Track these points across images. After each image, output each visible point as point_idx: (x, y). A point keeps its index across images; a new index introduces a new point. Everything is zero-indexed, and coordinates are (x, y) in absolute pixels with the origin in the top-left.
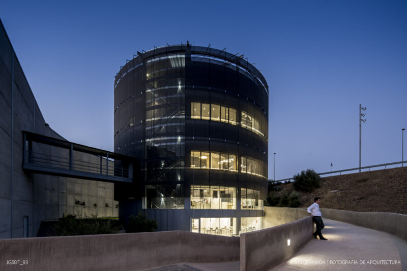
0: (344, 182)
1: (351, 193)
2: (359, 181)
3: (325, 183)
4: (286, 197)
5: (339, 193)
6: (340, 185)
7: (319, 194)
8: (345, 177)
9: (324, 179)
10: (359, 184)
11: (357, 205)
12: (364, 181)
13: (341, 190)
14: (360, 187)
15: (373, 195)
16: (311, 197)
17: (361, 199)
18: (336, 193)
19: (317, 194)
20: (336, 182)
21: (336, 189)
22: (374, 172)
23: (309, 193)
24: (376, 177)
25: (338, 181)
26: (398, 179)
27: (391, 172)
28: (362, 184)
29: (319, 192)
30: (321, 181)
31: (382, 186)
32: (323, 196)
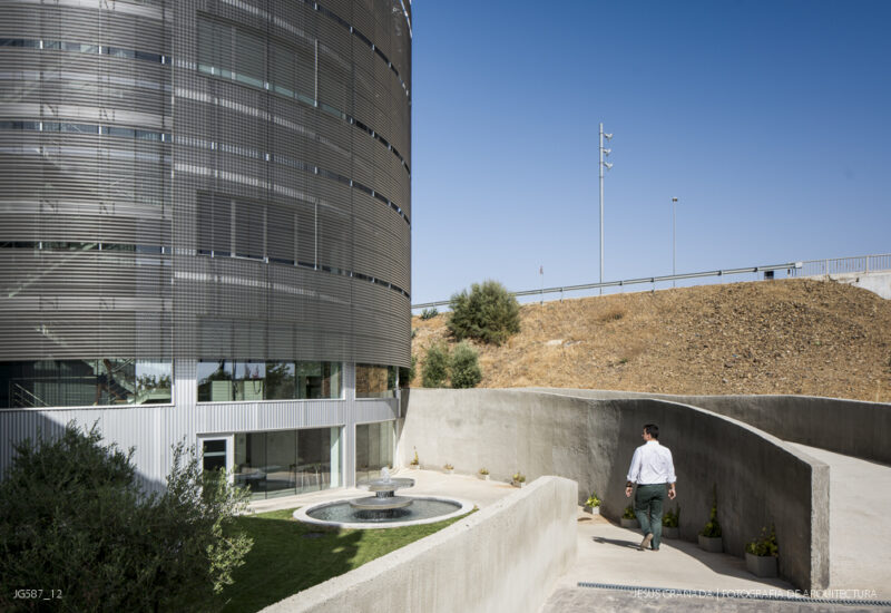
0: (575, 319)
1: (598, 347)
2: (605, 319)
3: (528, 320)
4: (439, 358)
5: (570, 350)
6: (567, 326)
7: (521, 349)
8: (573, 305)
9: (526, 311)
10: (608, 325)
11: (620, 379)
12: (618, 317)
13: (573, 340)
14: (614, 331)
15: (645, 352)
16: (502, 356)
17: (622, 362)
18: (562, 346)
19: (515, 350)
20: (555, 319)
21: (560, 336)
22: (631, 295)
23: (494, 348)
24: (639, 310)
25: (560, 315)
26: (683, 315)
27: (666, 299)
28: (615, 324)
29: (521, 345)
30: (521, 316)
31: (658, 331)
32: (534, 354)
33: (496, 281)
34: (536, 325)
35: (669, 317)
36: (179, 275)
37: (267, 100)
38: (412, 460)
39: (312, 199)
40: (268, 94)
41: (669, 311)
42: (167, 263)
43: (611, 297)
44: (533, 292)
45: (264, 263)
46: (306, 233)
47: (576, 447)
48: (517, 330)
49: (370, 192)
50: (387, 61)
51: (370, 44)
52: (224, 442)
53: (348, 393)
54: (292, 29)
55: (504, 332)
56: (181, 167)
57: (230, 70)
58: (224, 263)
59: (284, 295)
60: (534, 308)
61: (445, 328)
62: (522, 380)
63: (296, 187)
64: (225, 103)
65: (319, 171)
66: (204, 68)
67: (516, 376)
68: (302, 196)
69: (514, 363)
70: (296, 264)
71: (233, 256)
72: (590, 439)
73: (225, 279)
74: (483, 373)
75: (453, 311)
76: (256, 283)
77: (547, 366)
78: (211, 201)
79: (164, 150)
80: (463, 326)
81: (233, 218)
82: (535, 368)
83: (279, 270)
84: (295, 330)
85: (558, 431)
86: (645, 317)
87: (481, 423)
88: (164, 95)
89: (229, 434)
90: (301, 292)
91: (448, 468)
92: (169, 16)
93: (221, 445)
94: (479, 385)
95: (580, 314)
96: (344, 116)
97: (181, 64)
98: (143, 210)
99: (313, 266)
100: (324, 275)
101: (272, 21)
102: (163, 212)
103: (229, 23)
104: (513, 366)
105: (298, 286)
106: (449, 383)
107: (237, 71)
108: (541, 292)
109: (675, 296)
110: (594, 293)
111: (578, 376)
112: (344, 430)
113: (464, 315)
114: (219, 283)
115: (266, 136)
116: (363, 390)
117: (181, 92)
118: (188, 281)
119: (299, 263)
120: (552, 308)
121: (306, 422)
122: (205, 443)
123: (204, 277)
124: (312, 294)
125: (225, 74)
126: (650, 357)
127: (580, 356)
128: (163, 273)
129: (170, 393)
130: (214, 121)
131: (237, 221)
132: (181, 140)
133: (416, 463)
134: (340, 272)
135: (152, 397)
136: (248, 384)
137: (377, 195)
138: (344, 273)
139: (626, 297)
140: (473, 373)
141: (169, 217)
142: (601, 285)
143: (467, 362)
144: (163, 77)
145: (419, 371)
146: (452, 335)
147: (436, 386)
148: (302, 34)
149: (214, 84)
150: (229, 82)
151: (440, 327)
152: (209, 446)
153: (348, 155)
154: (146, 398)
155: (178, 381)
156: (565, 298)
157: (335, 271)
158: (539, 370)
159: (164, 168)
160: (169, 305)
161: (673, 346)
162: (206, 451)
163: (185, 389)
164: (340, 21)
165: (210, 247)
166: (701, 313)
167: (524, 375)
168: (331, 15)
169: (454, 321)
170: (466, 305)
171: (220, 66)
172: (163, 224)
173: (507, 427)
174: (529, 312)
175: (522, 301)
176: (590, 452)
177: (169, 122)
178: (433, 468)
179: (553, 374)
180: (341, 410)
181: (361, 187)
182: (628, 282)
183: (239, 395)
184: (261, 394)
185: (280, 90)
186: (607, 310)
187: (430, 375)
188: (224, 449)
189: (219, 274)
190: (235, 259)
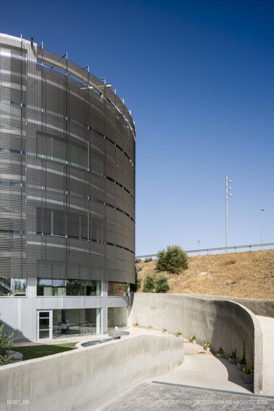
0: (213, 263)
1: (223, 276)
2: (227, 264)
3: (192, 263)
4: (151, 280)
5: (210, 277)
6: (209, 266)
7: (188, 276)
8: (213, 257)
9: (191, 259)
10: (228, 266)
12: (233, 263)
13: (212, 272)
14: (230, 269)
15: (244, 279)
16: (179, 279)
17: (234, 283)
18: (207, 275)
19: (186, 276)
20: (205, 263)
21: (206, 271)
22: (240, 253)
23: (176, 275)
24: (243, 259)
25: (206, 261)
26: (263, 262)
27: (256, 255)
28: (232, 266)
29: (188, 274)
30: (188, 261)
31: (251, 270)
32: (193, 279)
33: (177, 246)
34: (195, 266)
35: (257, 263)
36: (29, 243)
37: (67, 168)
38: (135, 323)
39: (87, 210)
40: (67, 166)
41: (257, 261)
42: (24, 237)
43: (231, 254)
44: (195, 251)
45: (65, 238)
46: (85, 225)
47: (202, 320)
48: (187, 268)
49: (114, 207)
50: (122, 150)
51: (114, 143)
52: (48, 313)
53: (104, 294)
54: (78, 138)
55: (181, 268)
56: (29, 197)
57: (51, 156)
58: (48, 238)
59: (75, 252)
60: (195, 258)
61: (155, 266)
62: (187, 290)
63: (80, 206)
64: (48, 170)
65: (90, 198)
66: (39, 156)
67: (185, 288)
68: (82, 209)
69: (184, 282)
70: (80, 238)
71: (52, 235)
72: (207, 317)
73: (48, 245)
74: (170, 287)
75: (158, 259)
76: (62, 246)
77: (199, 284)
78: (42, 212)
79: (22, 190)
80: (163, 265)
81: (52, 218)
82: (193, 285)
83: (72, 241)
84: (80, 266)
85: (194, 313)
86: (246, 263)
87: (164, 308)
88: (22, 167)
89: (51, 310)
90: (83, 250)
91: (150, 327)
92: (24, 133)
93: (47, 314)
94: (168, 292)
95: (215, 261)
96: (102, 175)
97: (30, 154)
98: (14, 216)
99: (87, 239)
100: (93, 243)
101: (69, 135)
102: (21, 216)
103: (50, 136)
104: (184, 284)
105: (81, 248)
106: (154, 290)
107: (54, 157)
108: (198, 251)
109: (260, 254)
110: (223, 252)
111: (212, 289)
112: (102, 310)
113: (164, 261)
114: (46, 246)
115: (66, 184)
116: (111, 293)
117: (29, 166)
118: (33, 245)
119: (82, 238)
120: (203, 258)
121: (84, 306)
122: (40, 313)
123: (39, 244)
124: (87, 251)
125: (49, 158)
126: (246, 281)
127: (214, 280)
128: (22, 242)
129: (25, 291)
130: (43, 178)
131: (54, 220)
132: (30, 186)
133: (137, 325)
134: (100, 242)
135: (18, 293)
136: (59, 289)
137: (117, 209)
138: (102, 242)
139: (237, 254)
140: (165, 286)
141: (24, 218)
142: (227, 248)
143: (163, 281)
144: (22, 159)
145: (142, 284)
146: (158, 269)
147: (149, 291)
148: (82, 140)
149: (44, 162)
150: (50, 161)
151: (153, 266)
152: (42, 315)
153: (104, 191)
154: (15, 294)
155: (28, 287)
156: (209, 254)
157: (98, 241)
158: (194, 286)
159: (22, 198)
160: (24, 255)
161: (257, 277)
162: (40, 316)
163: (32, 290)
164: (100, 134)
165: (42, 230)
166: (272, 262)
167: (188, 287)
168: (96, 131)
169: (159, 263)
170: (165, 256)
171: (47, 155)
172: (22, 221)
173: (174, 310)
174: (193, 260)
175: (189, 255)
176: (206, 323)
177: (24, 178)
178: (144, 327)
179: (201, 288)
180: (101, 301)
181: (110, 206)
182: (238, 247)
183: (56, 294)
184: (65, 293)
185: (73, 164)
186: (228, 260)
187: (147, 287)
188: (48, 316)
189: (46, 242)
190: (53, 236)
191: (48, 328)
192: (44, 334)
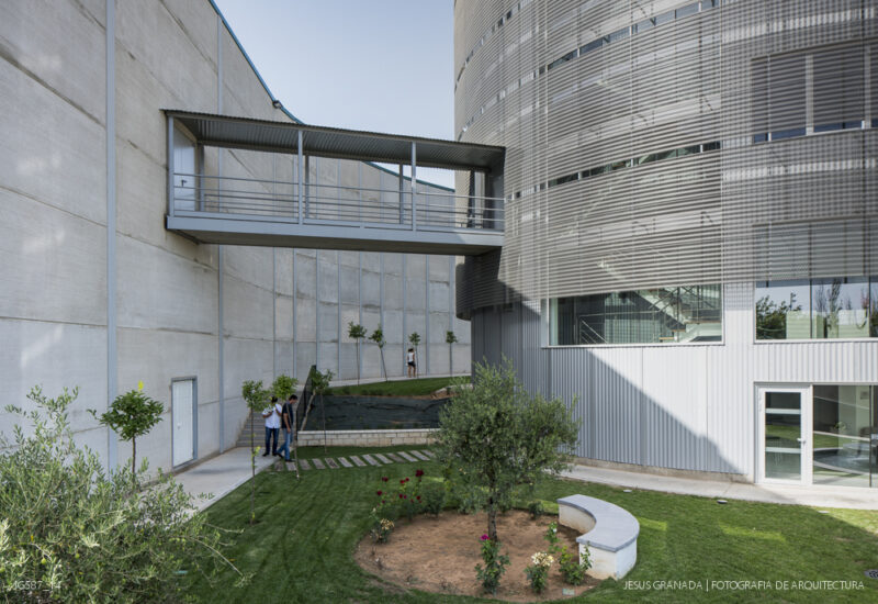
36: (730, 174)
45: (860, 131)
52: (798, 395)
56: (729, 38)
58: (795, 145)
71: (810, 131)
76: (849, 164)
81: (810, 77)
89: (807, 385)
93: (794, 400)
114: (787, 174)
118: (742, 180)
122: (768, 395)
123: (764, 171)
129: (720, 328)
131: (814, 80)
135: (703, 333)
154: (695, 335)
155: (729, 313)
160: (717, 216)
162: (768, 405)
163: (739, 322)
184: (867, 329)
188: (797, 405)
189: (786, 163)
190: (812, 137)
191: (798, 445)
192: (782, 464)
